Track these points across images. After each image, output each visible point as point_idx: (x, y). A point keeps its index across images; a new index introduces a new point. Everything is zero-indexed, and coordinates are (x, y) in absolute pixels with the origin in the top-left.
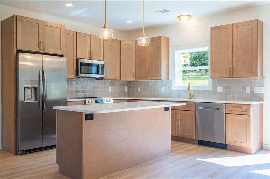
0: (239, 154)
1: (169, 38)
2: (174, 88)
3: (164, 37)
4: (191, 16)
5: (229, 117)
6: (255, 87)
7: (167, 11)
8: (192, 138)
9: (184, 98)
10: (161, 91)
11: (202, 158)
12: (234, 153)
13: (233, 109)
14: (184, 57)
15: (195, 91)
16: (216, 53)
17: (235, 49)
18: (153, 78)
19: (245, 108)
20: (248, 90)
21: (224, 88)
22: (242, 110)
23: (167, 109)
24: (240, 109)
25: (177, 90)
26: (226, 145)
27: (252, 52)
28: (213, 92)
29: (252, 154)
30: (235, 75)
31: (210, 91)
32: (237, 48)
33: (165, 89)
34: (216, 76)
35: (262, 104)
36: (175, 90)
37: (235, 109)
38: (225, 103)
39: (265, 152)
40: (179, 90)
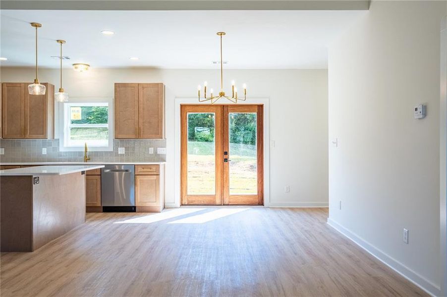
0: (149, 213)
1: (54, 86)
2: (61, 150)
3: (50, 84)
4: (89, 66)
5: (139, 178)
6: (158, 148)
7: (67, 58)
8: (96, 205)
9: (77, 161)
10: (42, 153)
11: (121, 221)
12: (143, 213)
13: (143, 170)
14: (74, 111)
15: (92, 152)
16: (121, 111)
17: (141, 110)
18: (34, 136)
19: (154, 168)
20: (151, 151)
21: (127, 149)
22: (152, 170)
23: (83, 173)
24: (150, 170)
25: (66, 153)
26: (135, 207)
27: (158, 114)
28: (115, 153)
29: (160, 212)
30: (141, 135)
31: (110, 152)
32: (143, 109)
33: (47, 151)
34: (120, 136)
35: (165, 165)
36: (64, 153)
37: (145, 170)
38: (135, 165)
39: (168, 210)
40: (69, 152)
